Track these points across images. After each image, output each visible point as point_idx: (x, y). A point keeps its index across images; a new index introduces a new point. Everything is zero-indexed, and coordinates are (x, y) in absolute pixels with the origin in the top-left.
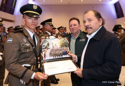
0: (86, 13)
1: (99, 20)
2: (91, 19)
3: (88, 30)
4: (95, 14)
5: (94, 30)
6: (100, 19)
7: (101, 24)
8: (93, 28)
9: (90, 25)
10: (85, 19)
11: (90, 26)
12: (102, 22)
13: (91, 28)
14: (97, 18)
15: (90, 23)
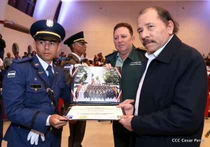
0: (141, 13)
1: (167, 25)
2: (151, 25)
3: (147, 45)
4: (159, 14)
5: (159, 45)
6: (169, 23)
7: (171, 32)
8: (157, 41)
9: (151, 35)
10: (140, 26)
11: (151, 38)
12: (172, 28)
13: (153, 41)
14: (164, 21)
15: (150, 32)
